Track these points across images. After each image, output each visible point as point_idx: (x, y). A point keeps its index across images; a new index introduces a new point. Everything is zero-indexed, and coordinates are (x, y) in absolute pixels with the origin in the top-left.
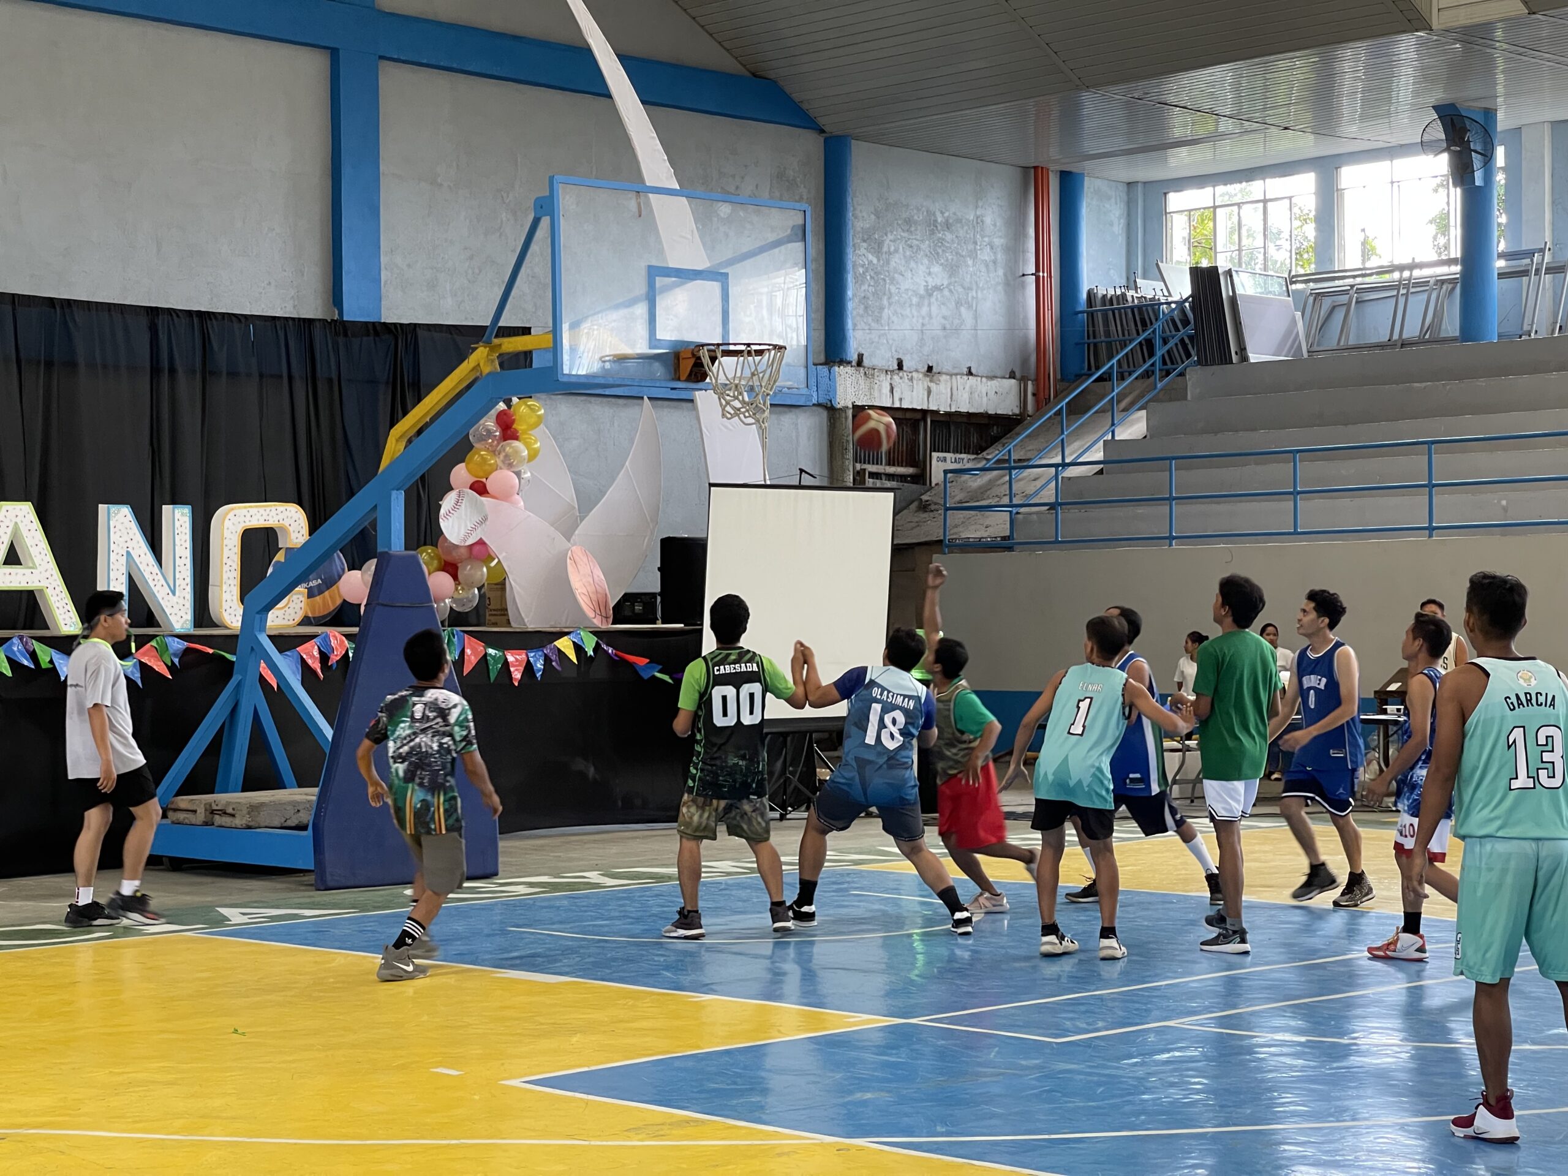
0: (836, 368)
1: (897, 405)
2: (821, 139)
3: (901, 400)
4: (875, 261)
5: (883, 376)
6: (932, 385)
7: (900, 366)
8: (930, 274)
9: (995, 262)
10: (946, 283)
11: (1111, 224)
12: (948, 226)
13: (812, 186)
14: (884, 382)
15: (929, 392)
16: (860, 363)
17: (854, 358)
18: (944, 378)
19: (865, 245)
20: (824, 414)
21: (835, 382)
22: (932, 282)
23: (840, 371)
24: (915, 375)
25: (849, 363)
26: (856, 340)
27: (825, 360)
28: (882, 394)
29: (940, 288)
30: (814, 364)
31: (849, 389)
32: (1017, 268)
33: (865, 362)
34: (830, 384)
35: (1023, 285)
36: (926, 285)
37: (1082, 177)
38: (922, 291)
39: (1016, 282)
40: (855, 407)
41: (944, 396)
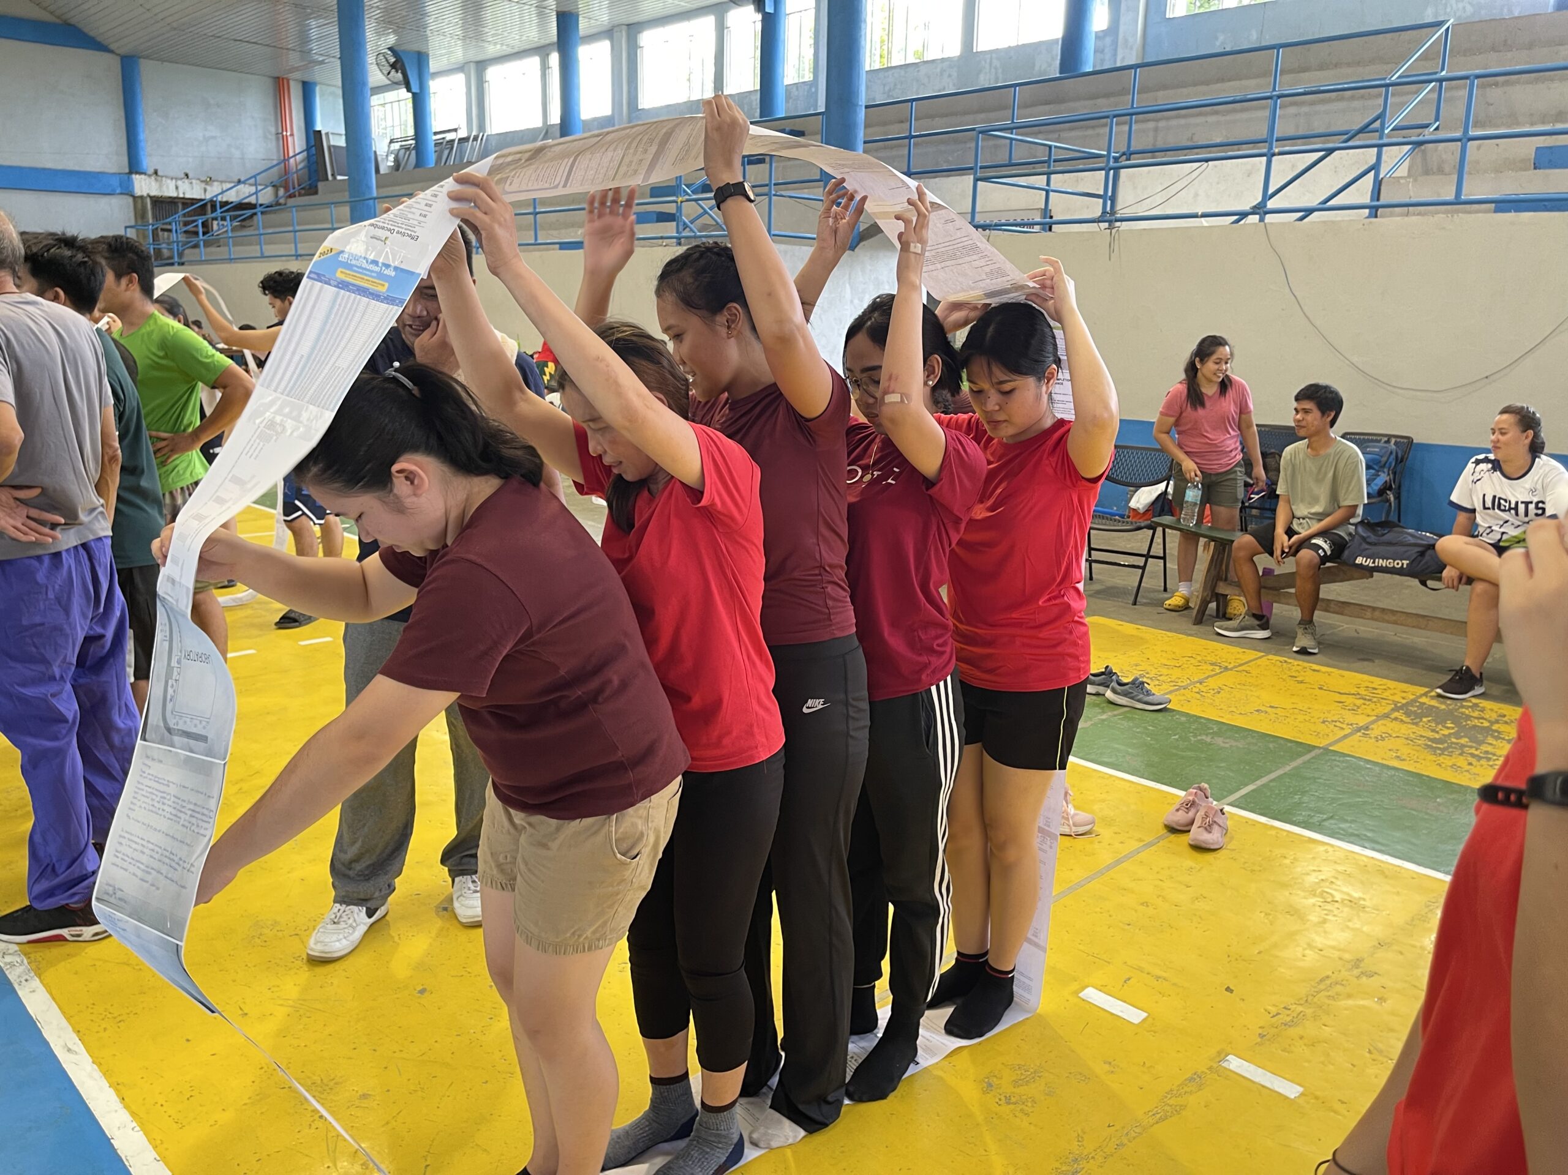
0: (134, 176)
1: (181, 195)
2: (117, 58)
3: (184, 193)
4: (164, 122)
5: (169, 181)
6: (208, 188)
7: (187, 175)
8: (206, 130)
9: (256, 126)
10: (219, 135)
12: (218, 106)
14: (171, 184)
15: (205, 190)
16: (156, 172)
17: (151, 171)
18: (215, 183)
19: (155, 113)
20: (131, 200)
21: (134, 182)
22: (208, 134)
23: (136, 178)
24: (194, 181)
25: (145, 174)
26: (148, 162)
27: (127, 170)
28: (169, 190)
29: (214, 138)
30: (120, 174)
31: (144, 186)
32: (273, 130)
33: (160, 173)
34: (130, 183)
35: (278, 139)
36: (204, 136)
37: (315, 84)
38: (201, 139)
39: (273, 137)
40: (150, 196)
41: (213, 192)
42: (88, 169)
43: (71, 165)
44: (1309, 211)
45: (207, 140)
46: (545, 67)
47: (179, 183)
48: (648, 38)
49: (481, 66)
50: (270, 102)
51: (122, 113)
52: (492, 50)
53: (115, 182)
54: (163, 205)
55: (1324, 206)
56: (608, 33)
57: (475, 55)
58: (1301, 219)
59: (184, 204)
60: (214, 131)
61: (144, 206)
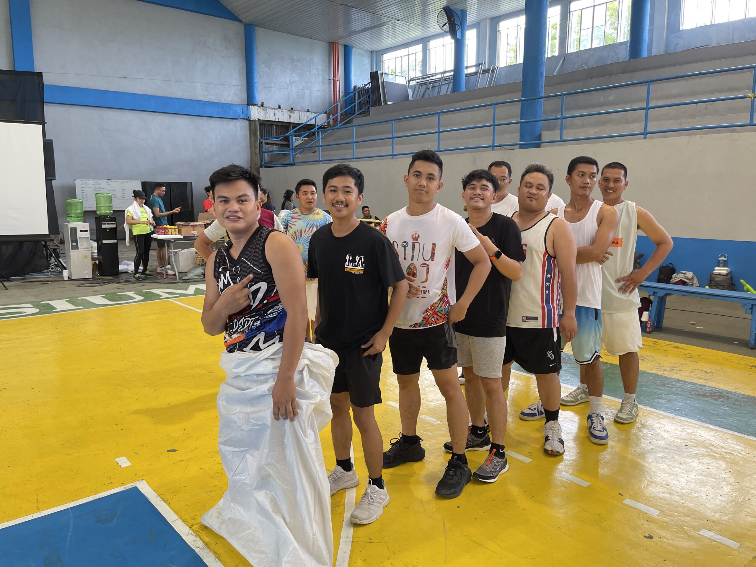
0: (251, 106)
1: (277, 120)
2: (243, 26)
4: (268, 71)
5: (271, 110)
6: (292, 115)
7: (279, 107)
8: (291, 77)
9: (318, 74)
10: (298, 80)
11: (365, 65)
12: (299, 60)
13: (239, 42)
14: (272, 112)
16: (262, 105)
17: (260, 104)
18: (296, 112)
19: (264, 65)
20: (248, 122)
21: (250, 111)
22: (292, 80)
23: (252, 108)
24: (284, 110)
25: (256, 105)
26: (259, 97)
27: (246, 104)
28: (270, 116)
29: (296, 82)
30: (242, 105)
31: (256, 114)
32: (327, 77)
33: (264, 105)
34: (248, 112)
35: (330, 83)
36: (290, 81)
37: (352, 47)
38: (288, 82)
39: (327, 82)
40: (259, 120)
41: (297, 118)
42: (224, 101)
43: (213, 99)
47: (276, 111)
49: (495, 21)
50: (327, 59)
51: (244, 64)
53: (239, 110)
54: (265, 125)
59: (276, 125)
60: (295, 78)
61: (256, 127)
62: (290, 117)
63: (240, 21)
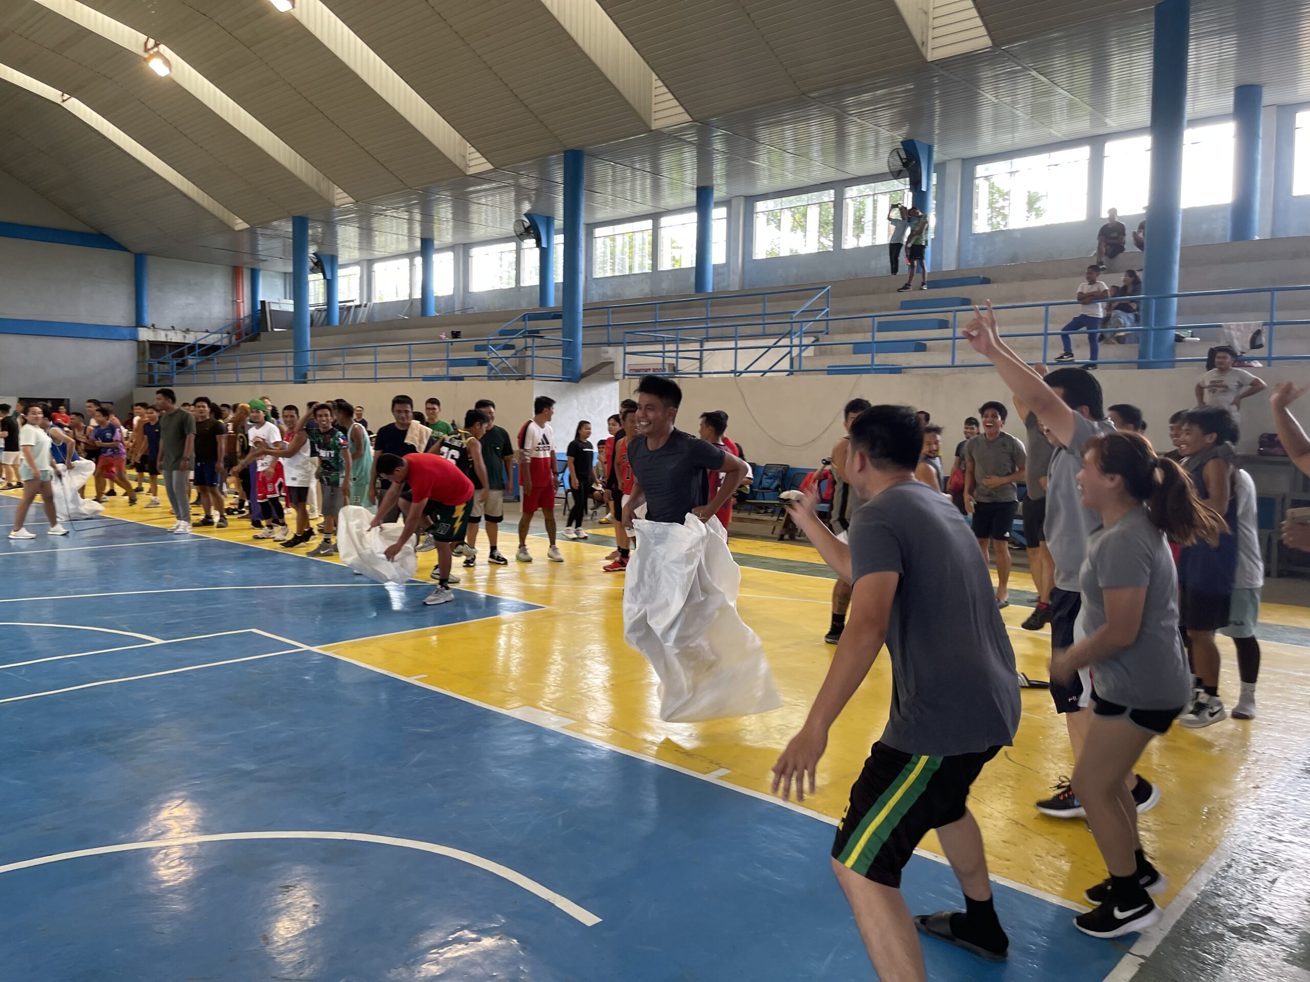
1: (169, 340)
2: (133, 256)
3: (171, 339)
4: (160, 295)
5: (163, 331)
6: (187, 335)
7: (173, 327)
8: (187, 299)
10: (195, 302)
12: (196, 284)
14: (163, 333)
16: (153, 326)
17: (150, 325)
18: (192, 333)
19: (155, 289)
20: (135, 343)
21: (139, 332)
22: (188, 302)
23: (140, 329)
24: (179, 331)
25: (146, 327)
26: (149, 319)
27: (134, 325)
28: (161, 337)
29: (192, 304)
30: (130, 327)
31: (145, 335)
32: (230, 298)
33: (156, 327)
34: (136, 333)
35: (233, 305)
36: (186, 303)
37: (259, 270)
38: (184, 305)
39: (230, 303)
40: (149, 341)
41: (190, 339)
42: (109, 324)
43: (98, 321)
44: (765, 372)
45: (188, 305)
46: (412, 265)
47: (168, 333)
48: (476, 252)
49: (370, 262)
50: (229, 282)
51: (133, 289)
52: (377, 254)
53: (126, 332)
54: (157, 347)
55: (770, 370)
56: (452, 248)
57: (366, 256)
58: (762, 376)
59: (170, 346)
60: (191, 300)
61: (144, 347)
62: (185, 337)
63: (129, 251)
